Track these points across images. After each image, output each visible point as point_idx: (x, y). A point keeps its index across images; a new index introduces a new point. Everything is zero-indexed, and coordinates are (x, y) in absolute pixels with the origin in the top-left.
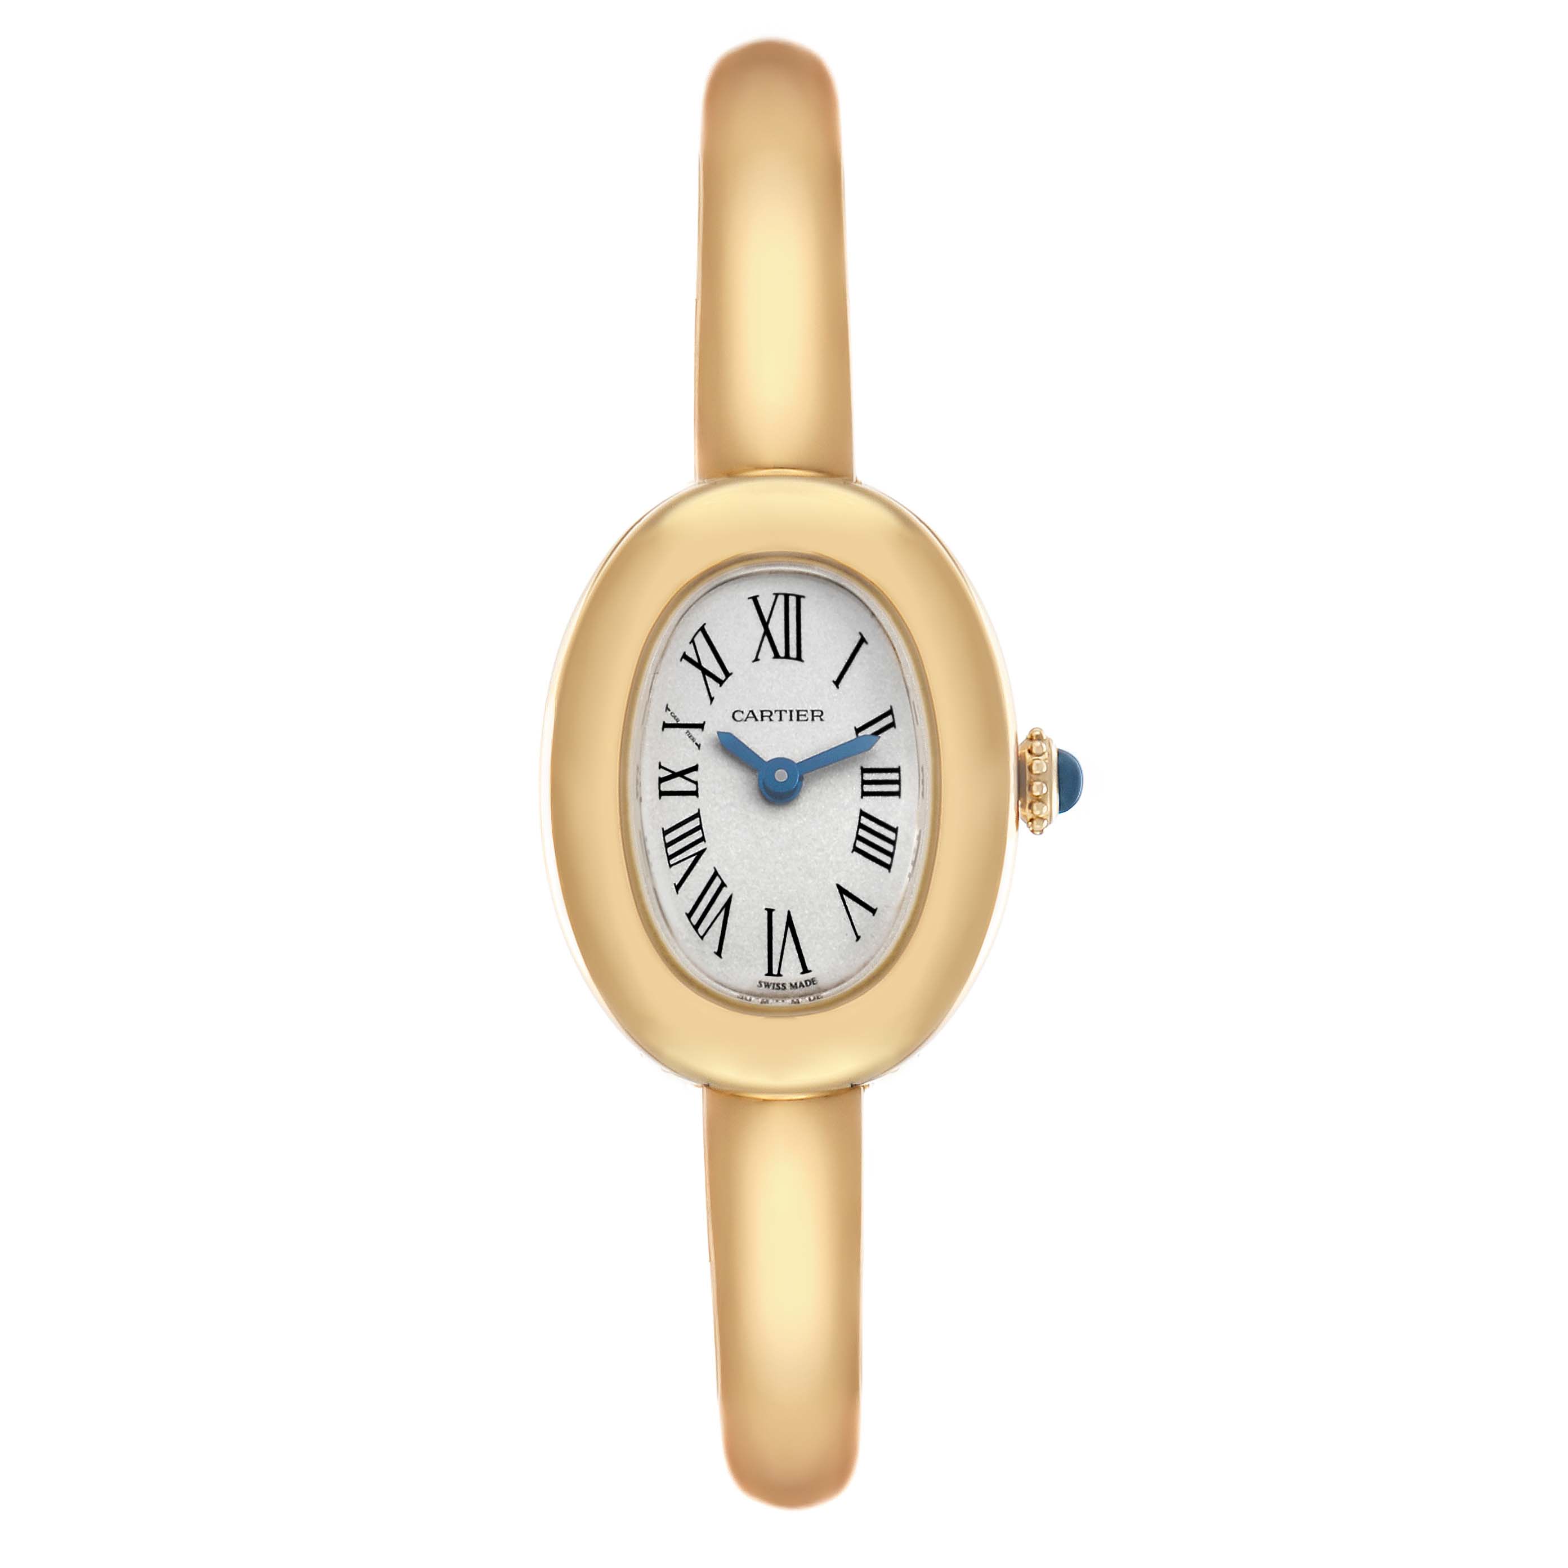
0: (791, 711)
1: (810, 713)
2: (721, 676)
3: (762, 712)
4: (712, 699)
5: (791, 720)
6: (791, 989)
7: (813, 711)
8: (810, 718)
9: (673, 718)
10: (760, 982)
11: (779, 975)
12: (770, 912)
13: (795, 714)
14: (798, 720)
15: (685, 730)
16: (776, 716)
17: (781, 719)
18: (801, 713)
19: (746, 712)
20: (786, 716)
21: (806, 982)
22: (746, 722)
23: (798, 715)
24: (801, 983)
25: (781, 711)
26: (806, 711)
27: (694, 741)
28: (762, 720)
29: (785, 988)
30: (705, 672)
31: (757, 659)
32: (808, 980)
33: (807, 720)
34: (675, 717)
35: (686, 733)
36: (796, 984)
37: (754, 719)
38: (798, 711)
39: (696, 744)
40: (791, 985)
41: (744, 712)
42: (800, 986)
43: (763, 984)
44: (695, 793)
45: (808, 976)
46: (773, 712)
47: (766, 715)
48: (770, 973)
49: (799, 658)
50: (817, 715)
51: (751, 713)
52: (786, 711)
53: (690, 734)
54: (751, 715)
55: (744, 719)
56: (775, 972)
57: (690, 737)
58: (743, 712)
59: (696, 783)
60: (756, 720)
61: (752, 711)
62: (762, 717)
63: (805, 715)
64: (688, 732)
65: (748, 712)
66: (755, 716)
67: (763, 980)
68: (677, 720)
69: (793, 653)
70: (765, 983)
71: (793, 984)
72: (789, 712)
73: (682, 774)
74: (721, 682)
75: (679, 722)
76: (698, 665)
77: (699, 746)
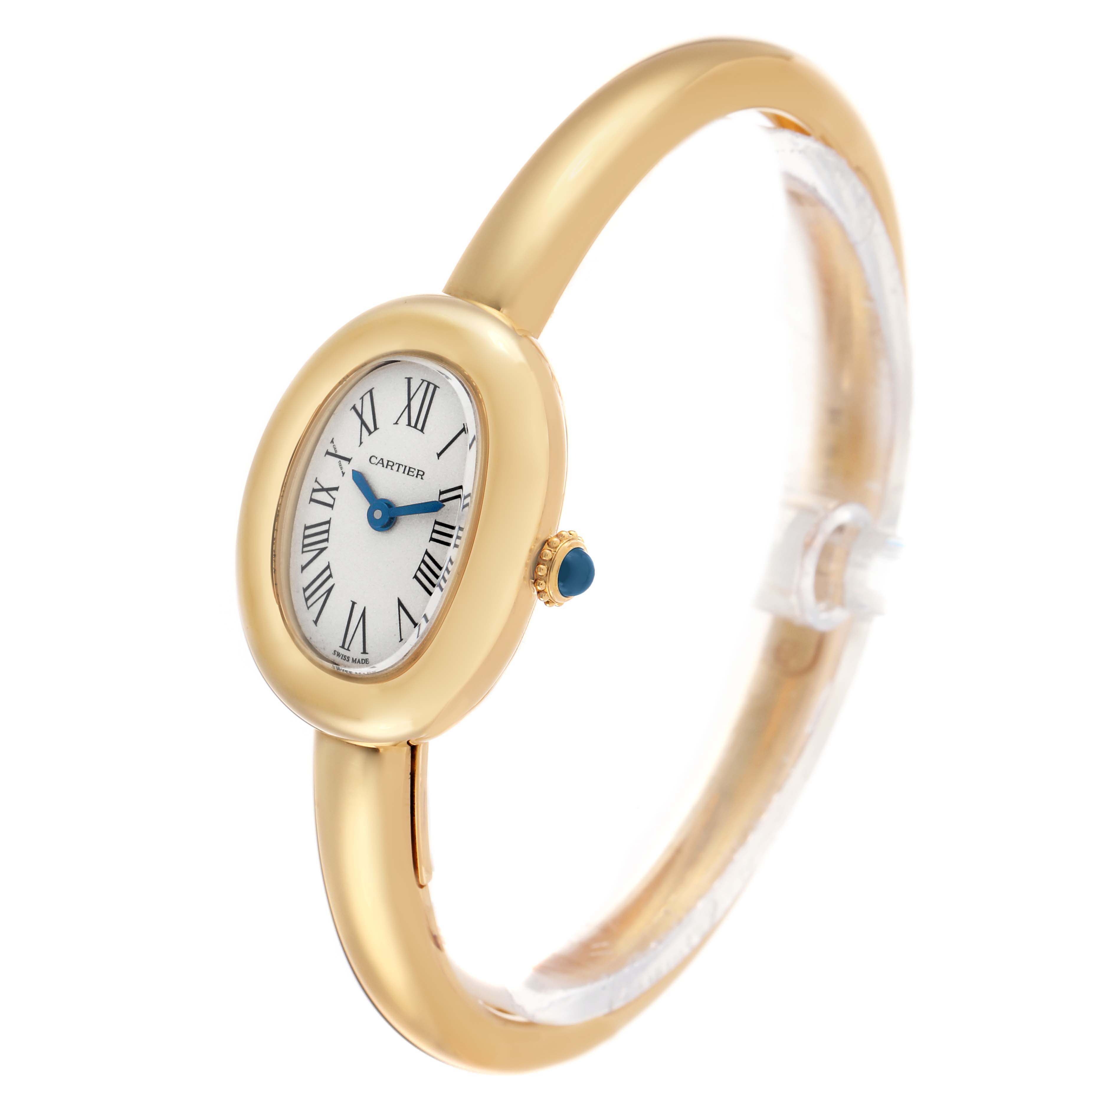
0: (406, 467)
1: (417, 471)
2: (372, 428)
3: (388, 461)
4: (361, 443)
5: (404, 473)
6: (352, 662)
7: (418, 471)
8: (415, 475)
9: (334, 449)
10: (335, 651)
11: (348, 649)
12: (354, 603)
13: (407, 469)
14: (408, 474)
15: (338, 460)
16: (395, 467)
17: (398, 471)
18: (411, 470)
19: (379, 459)
20: (402, 469)
21: (362, 660)
22: (376, 466)
23: (409, 471)
24: (359, 660)
25: (399, 465)
26: (415, 469)
27: (341, 469)
28: (387, 467)
29: (349, 660)
30: (363, 423)
31: (396, 423)
32: (364, 660)
33: (413, 476)
34: (335, 448)
35: (339, 462)
36: (356, 659)
37: (382, 465)
38: (410, 468)
39: (342, 472)
40: (353, 659)
41: (378, 458)
42: (358, 662)
43: (336, 653)
44: (331, 506)
45: (365, 656)
46: (395, 464)
47: (389, 464)
48: (343, 647)
49: (422, 430)
50: (420, 474)
51: (381, 460)
52: (402, 465)
53: (340, 463)
54: (381, 462)
55: (376, 463)
56: (346, 646)
57: (340, 466)
58: (376, 458)
59: (334, 499)
60: (383, 466)
61: (382, 459)
62: (387, 465)
63: (413, 472)
64: (340, 461)
65: (380, 459)
66: (383, 464)
67: (337, 651)
68: (336, 451)
69: (419, 426)
70: (338, 653)
71: (354, 659)
72: (404, 467)
73: (327, 490)
74: (370, 433)
75: (336, 453)
76: (360, 416)
77: (343, 474)
